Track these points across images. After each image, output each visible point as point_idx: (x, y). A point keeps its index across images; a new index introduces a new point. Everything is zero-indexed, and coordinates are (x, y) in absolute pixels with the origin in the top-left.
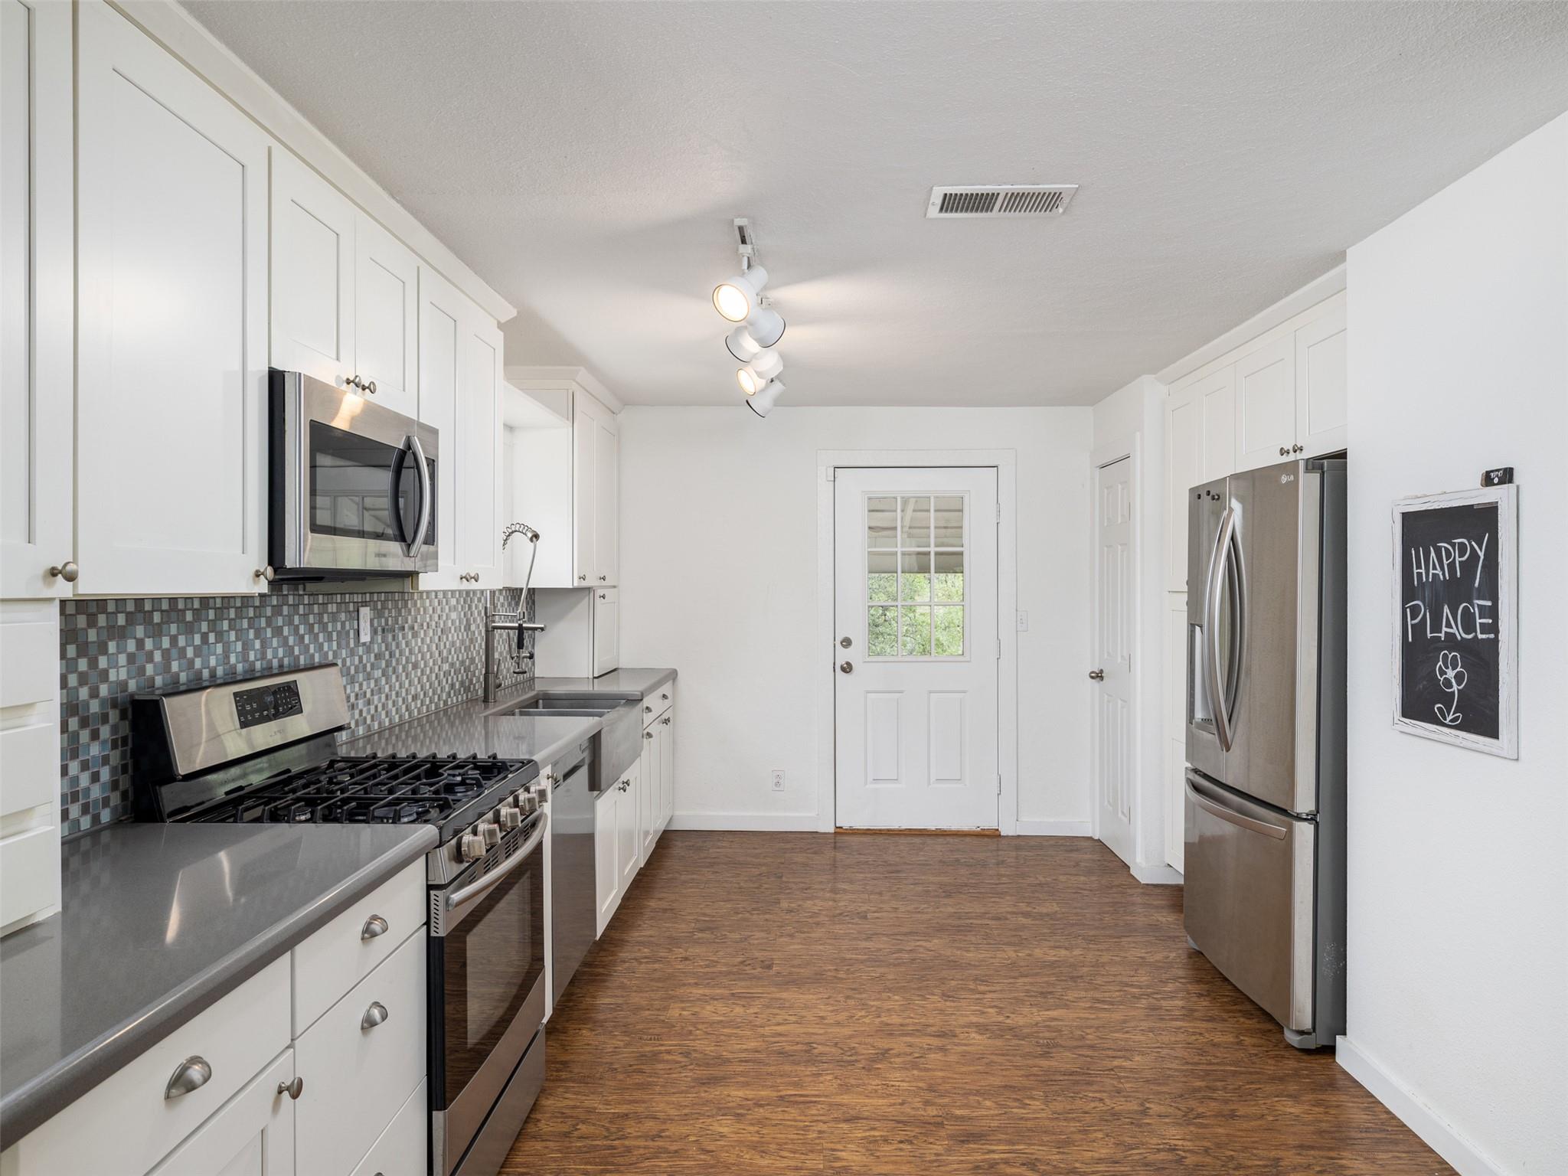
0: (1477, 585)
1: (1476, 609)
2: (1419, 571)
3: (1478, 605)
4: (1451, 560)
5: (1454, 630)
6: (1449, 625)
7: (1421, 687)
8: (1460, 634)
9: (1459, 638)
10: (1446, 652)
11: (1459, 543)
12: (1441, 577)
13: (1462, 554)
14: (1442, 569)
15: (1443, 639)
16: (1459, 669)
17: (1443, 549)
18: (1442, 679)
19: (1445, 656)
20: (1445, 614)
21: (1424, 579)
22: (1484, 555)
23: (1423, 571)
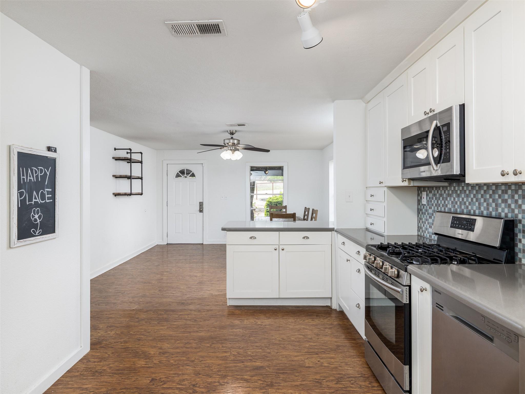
0: (46, 184)
1: (46, 192)
2: (23, 177)
3: (46, 191)
4: (37, 174)
5: (38, 200)
6: (35, 198)
7: (25, 225)
8: (39, 201)
9: (39, 203)
10: (34, 209)
11: (40, 169)
12: (33, 180)
13: (41, 173)
14: (33, 177)
15: (33, 204)
16: (39, 214)
17: (34, 170)
18: (33, 219)
19: (34, 210)
20: (34, 194)
21: (26, 181)
22: (49, 174)
23: (25, 177)
